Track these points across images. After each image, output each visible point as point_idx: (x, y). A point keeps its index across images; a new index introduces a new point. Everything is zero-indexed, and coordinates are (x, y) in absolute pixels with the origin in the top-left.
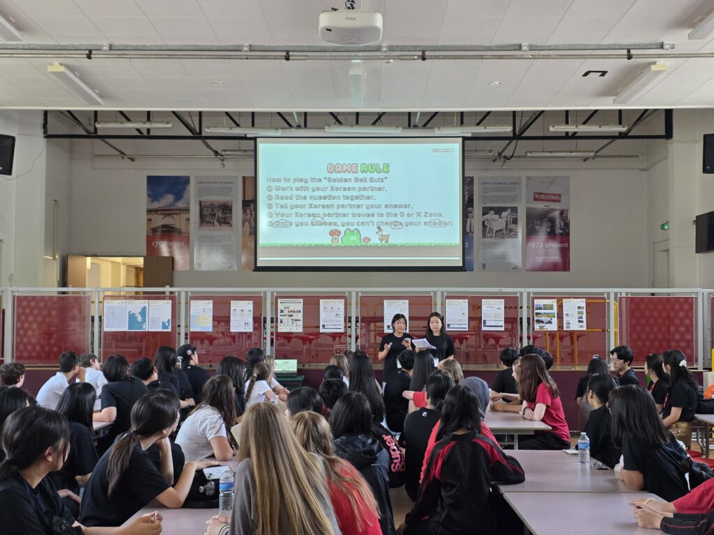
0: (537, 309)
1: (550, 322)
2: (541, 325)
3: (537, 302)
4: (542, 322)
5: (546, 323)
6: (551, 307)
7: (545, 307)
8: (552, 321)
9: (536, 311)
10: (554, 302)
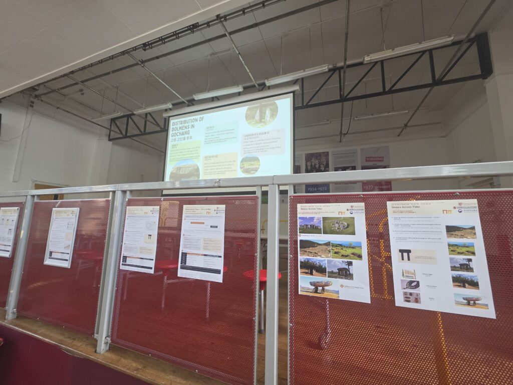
0: (304, 230)
1: (345, 273)
2: (317, 278)
3: (305, 211)
4: (321, 270)
5: (332, 275)
6: (348, 227)
7: (329, 226)
8: (353, 270)
9: (302, 237)
10: (356, 212)
